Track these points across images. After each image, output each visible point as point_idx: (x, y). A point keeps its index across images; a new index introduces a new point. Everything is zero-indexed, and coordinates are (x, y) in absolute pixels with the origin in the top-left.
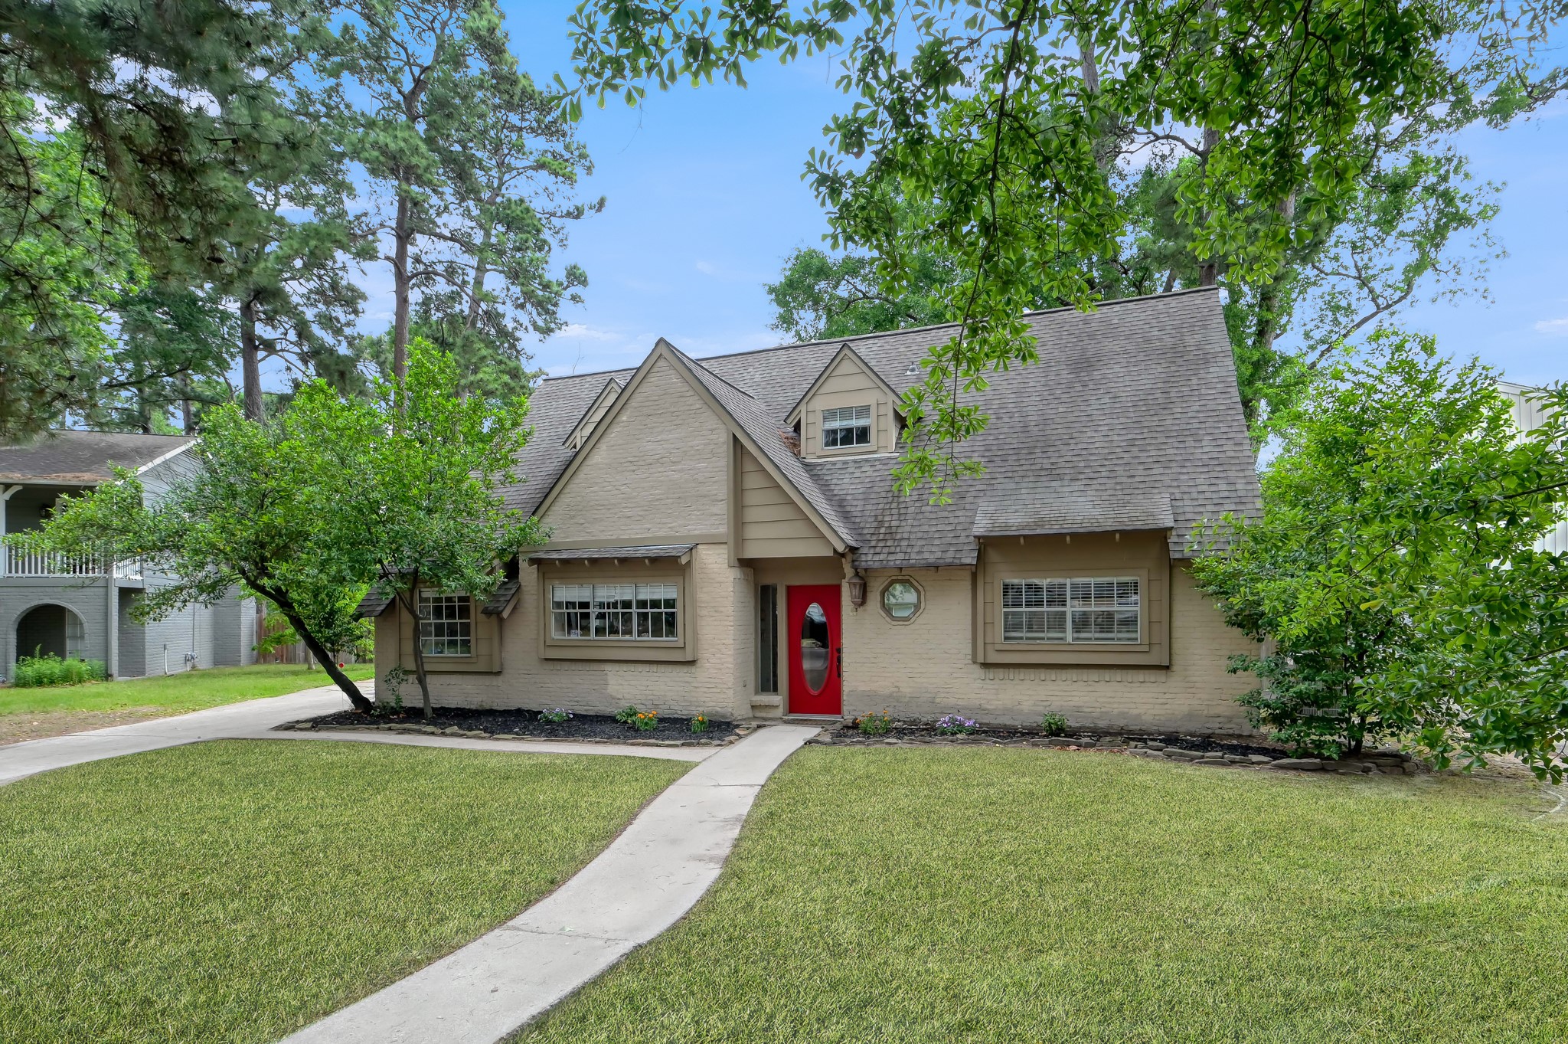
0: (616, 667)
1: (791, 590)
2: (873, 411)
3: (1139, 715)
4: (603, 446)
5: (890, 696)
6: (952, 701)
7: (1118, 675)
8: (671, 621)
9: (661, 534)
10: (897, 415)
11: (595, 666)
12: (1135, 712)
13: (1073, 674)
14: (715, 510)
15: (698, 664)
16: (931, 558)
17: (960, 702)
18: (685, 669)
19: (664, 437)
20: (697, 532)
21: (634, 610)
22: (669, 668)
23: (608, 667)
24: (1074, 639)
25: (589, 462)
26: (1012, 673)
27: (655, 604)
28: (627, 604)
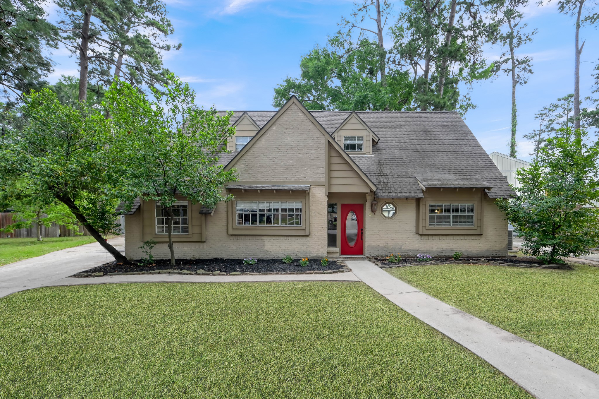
0: (270, 238)
1: (343, 206)
2: (364, 138)
3: (471, 251)
4: (263, 140)
5: (385, 247)
6: (408, 248)
7: (466, 237)
8: (299, 217)
9: (293, 180)
10: (373, 140)
11: (259, 238)
12: (470, 250)
13: (451, 237)
14: (319, 171)
15: (310, 237)
16: (407, 194)
17: (411, 248)
18: (304, 238)
19: (295, 138)
20: (310, 180)
21: (280, 213)
22: (297, 238)
23: (265, 238)
24: (453, 225)
25: (255, 146)
26: (430, 237)
27: (291, 210)
28: (277, 210)
